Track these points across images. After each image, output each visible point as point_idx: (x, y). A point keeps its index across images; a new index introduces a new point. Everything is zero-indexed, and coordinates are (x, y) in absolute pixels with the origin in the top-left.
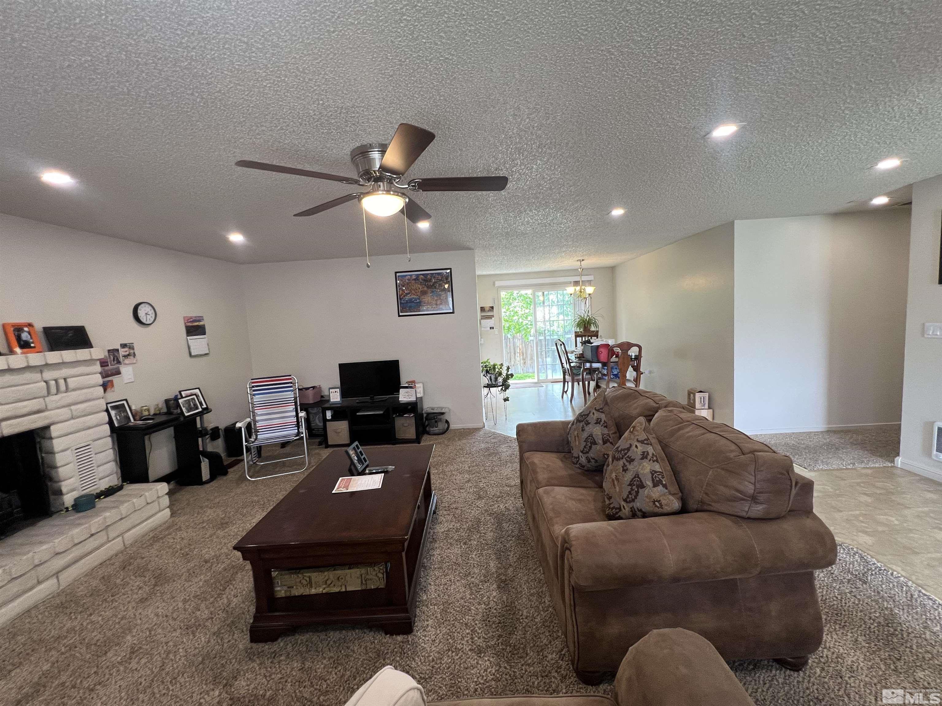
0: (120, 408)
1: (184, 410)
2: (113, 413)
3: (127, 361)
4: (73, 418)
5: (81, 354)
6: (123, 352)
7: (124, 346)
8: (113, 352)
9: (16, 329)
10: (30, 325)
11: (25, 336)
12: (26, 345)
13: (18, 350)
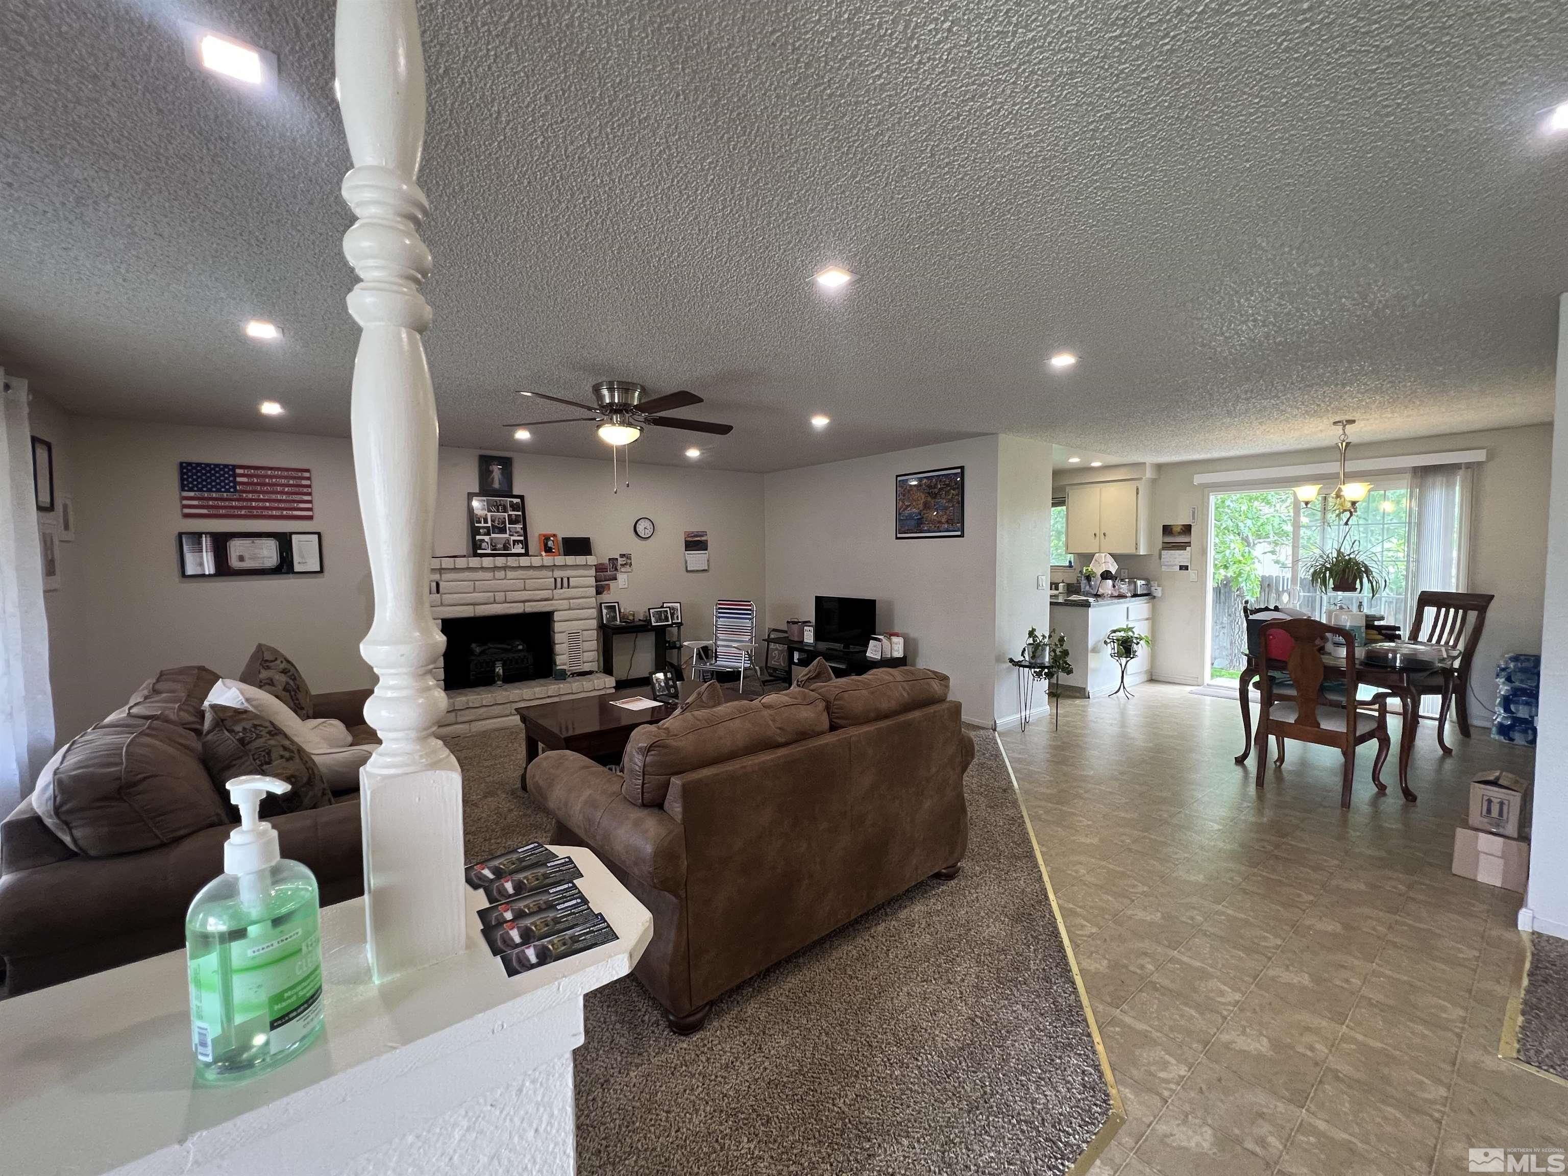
0: (612, 608)
1: (653, 619)
2: (605, 611)
3: (623, 570)
4: (569, 609)
5: (580, 560)
6: (621, 561)
7: (622, 556)
8: (613, 561)
9: (547, 538)
10: (554, 536)
11: (550, 544)
12: (548, 550)
13: (544, 553)
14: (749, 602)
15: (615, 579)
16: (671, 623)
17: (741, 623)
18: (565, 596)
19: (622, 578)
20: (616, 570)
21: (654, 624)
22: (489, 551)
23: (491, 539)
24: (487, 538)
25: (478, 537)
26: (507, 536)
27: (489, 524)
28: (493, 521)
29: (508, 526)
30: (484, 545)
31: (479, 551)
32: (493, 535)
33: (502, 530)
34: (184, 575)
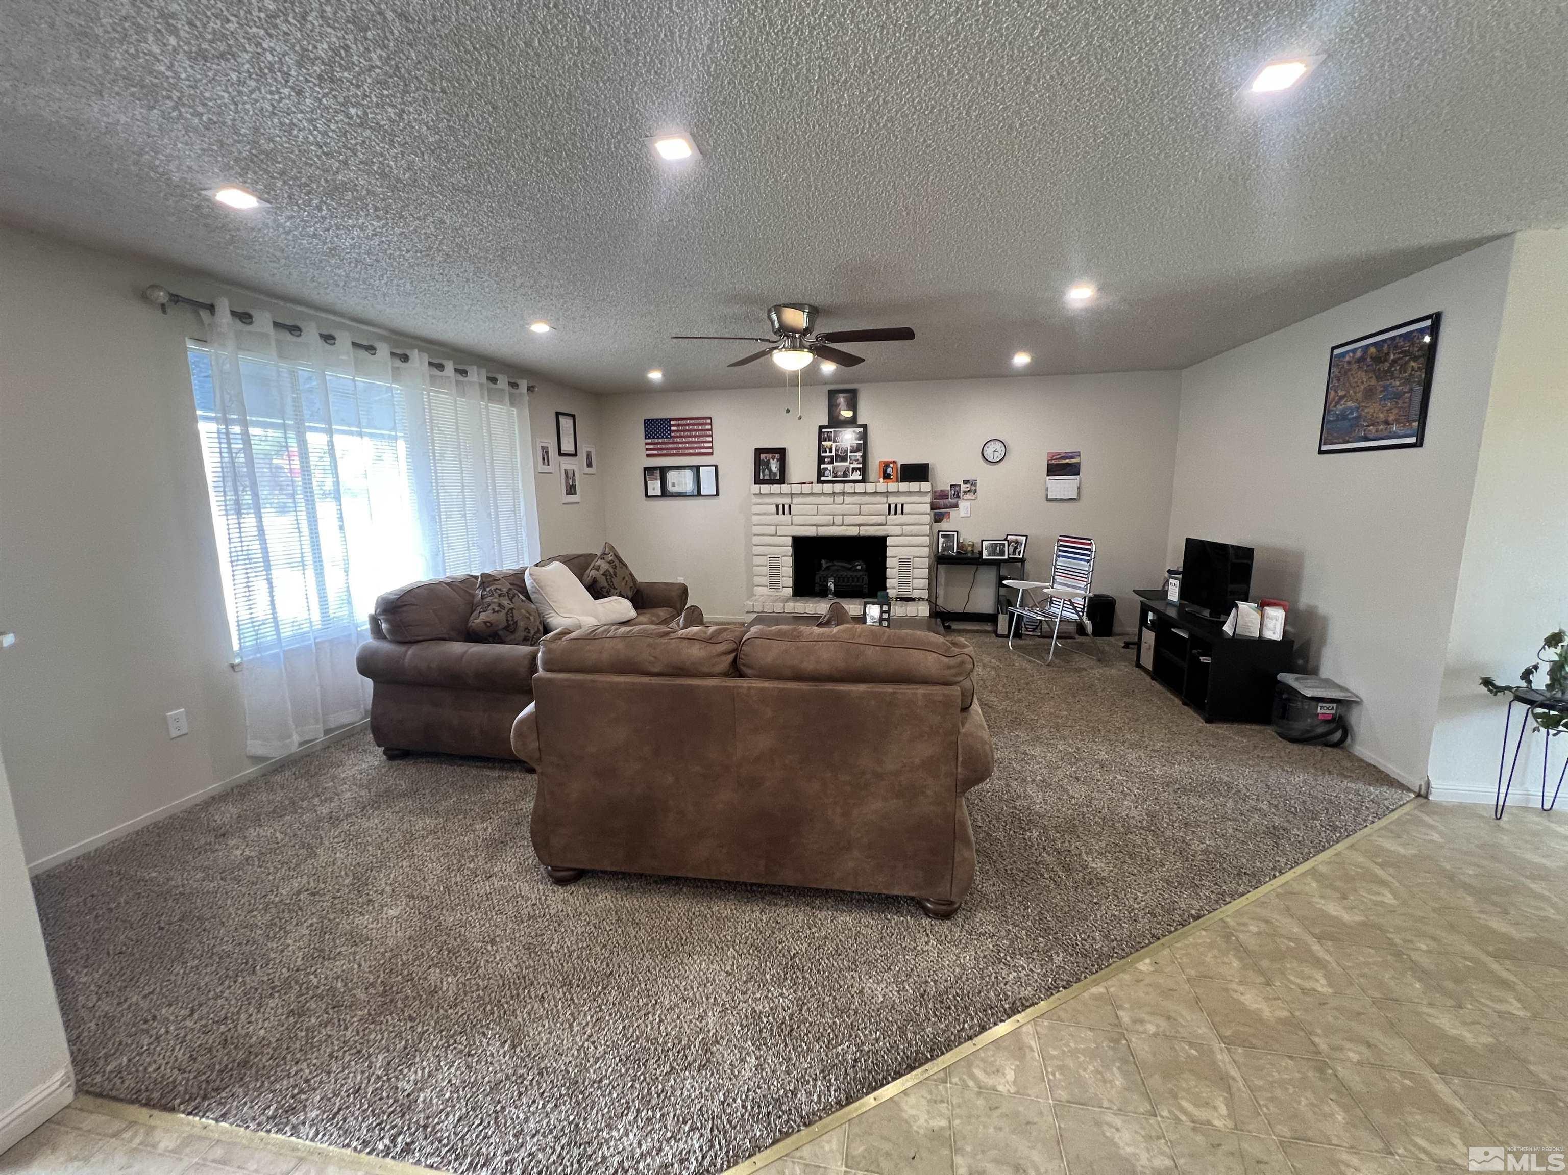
0: (949, 538)
1: (985, 553)
2: (941, 540)
3: (966, 497)
4: (902, 535)
5: (914, 486)
6: (964, 487)
7: (966, 482)
8: (956, 487)
9: (886, 465)
10: (894, 462)
11: (889, 470)
12: (886, 476)
13: (881, 480)
14: (1090, 539)
15: (956, 506)
16: (1006, 557)
17: (1078, 564)
18: (898, 522)
19: (964, 505)
20: (958, 497)
21: (984, 557)
22: (830, 478)
23: (834, 468)
24: (830, 467)
25: (823, 466)
26: (847, 464)
27: (833, 454)
28: (837, 450)
29: (849, 454)
30: (827, 472)
31: (822, 479)
32: (835, 464)
33: (844, 459)
34: (647, 495)
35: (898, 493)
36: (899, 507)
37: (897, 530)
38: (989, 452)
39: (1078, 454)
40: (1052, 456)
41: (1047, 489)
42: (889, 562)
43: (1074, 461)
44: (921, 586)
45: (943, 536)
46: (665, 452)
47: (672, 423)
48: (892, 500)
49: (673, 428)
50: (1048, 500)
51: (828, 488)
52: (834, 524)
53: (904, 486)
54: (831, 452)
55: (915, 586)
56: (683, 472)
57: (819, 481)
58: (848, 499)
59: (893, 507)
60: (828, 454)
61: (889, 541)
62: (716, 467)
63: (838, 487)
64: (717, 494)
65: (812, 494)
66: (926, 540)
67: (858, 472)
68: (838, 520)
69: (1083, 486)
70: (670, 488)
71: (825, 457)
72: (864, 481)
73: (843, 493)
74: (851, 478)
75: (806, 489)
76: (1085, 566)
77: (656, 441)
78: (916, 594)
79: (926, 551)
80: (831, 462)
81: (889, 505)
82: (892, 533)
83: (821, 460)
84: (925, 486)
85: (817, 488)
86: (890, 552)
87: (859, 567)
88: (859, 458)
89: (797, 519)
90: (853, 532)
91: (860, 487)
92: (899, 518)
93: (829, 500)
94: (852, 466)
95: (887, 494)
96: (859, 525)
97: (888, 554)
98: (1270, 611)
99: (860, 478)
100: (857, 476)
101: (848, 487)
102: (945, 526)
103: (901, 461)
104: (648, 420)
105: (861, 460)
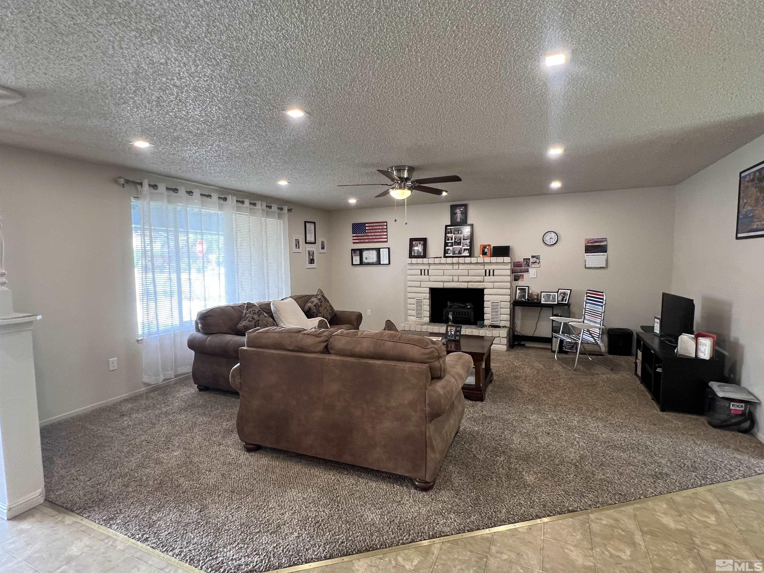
0: (523, 290)
1: (543, 299)
2: (518, 291)
4: (493, 288)
5: (503, 259)
7: (533, 257)
8: (527, 260)
9: (485, 247)
10: (489, 245)
11: (486, 250)
12: (484, 254)
13: (481, 256)
14: (602, 293)
15: (527, 271)
16: (556, 303)
17: (596, 308)
18: (492, 280)
19: (532, 271)
20: (529, 266)
21: (542, 302)
22: (451, 255)
23: (453, 249)
24: (451, 248)
25: (447, 248)
26: (461, 246)
27: (453, 241)
28: (455, 239)
29: (462, 241)
30: (449, 251)
31: (446, 255)
32: (454, 247)
33: (459, 244)
34: (352, 264)
35: (490, 263)
36: (491, 271)
37: (490, 285)
38: (547, 238)
39: (605, 240)
40: (588, 241)
41: (585, 261)
42: (486, 304)
43: (602, 244)
44: (505, 319)
45: (519, 289)
46: (362, 241)
47: (366, 225)
48: (487, 267)
49: (366, 228)
50: (586, 268)
51: (449, 260)
52: (453, 281)
53: (494, 259)
54: (452, 240)
55: (501, 319)
56: (371, 251)
57: (445, 257)
58: (461, 267)
59: (488, 271)
60: (450, 241)
61: (486, 291)
62: (389, 249)
63: (455, 260)
64: (389, 263)
65: (440, 264)
66: (508, 291)
67: (467, 251)
68: (456, 278)
69: (609, 260)
70: (365, 261)
71: (449, 243)
72: (470, 256)
73: (458, 263)
74: (463, 255)
75: (437, 261)
76: (601, 309)
77: (358, 235)
78: (502, 324)
79: (508, 298)
80: (452, 246)
81: (486, 270)
82: (488, 287)
83: (446, 245)
84: (507, 259)
85: (443, 260)
86: (486, 298)
87: (469, 307)
88: (467, 243)
89: (432, 278)
90: (464, 286)
91: (468, 260)
92: (492, 278)
93: (450, 267)
94: (464, 248)
95: (484, 264)
96: (468, 282)
97: (485, 300)
98: (702, 340)
99: (468, 255)
100: (466, 253)
101: (461, 260)
102: (520, 283)
103: (494, 244)
104: (354, 224)
105: (469, 244)
